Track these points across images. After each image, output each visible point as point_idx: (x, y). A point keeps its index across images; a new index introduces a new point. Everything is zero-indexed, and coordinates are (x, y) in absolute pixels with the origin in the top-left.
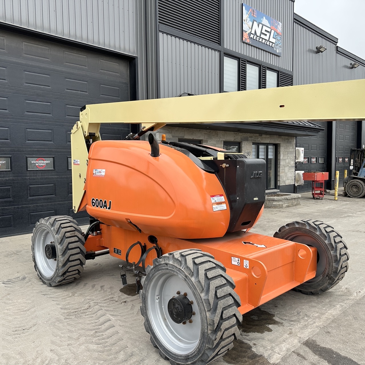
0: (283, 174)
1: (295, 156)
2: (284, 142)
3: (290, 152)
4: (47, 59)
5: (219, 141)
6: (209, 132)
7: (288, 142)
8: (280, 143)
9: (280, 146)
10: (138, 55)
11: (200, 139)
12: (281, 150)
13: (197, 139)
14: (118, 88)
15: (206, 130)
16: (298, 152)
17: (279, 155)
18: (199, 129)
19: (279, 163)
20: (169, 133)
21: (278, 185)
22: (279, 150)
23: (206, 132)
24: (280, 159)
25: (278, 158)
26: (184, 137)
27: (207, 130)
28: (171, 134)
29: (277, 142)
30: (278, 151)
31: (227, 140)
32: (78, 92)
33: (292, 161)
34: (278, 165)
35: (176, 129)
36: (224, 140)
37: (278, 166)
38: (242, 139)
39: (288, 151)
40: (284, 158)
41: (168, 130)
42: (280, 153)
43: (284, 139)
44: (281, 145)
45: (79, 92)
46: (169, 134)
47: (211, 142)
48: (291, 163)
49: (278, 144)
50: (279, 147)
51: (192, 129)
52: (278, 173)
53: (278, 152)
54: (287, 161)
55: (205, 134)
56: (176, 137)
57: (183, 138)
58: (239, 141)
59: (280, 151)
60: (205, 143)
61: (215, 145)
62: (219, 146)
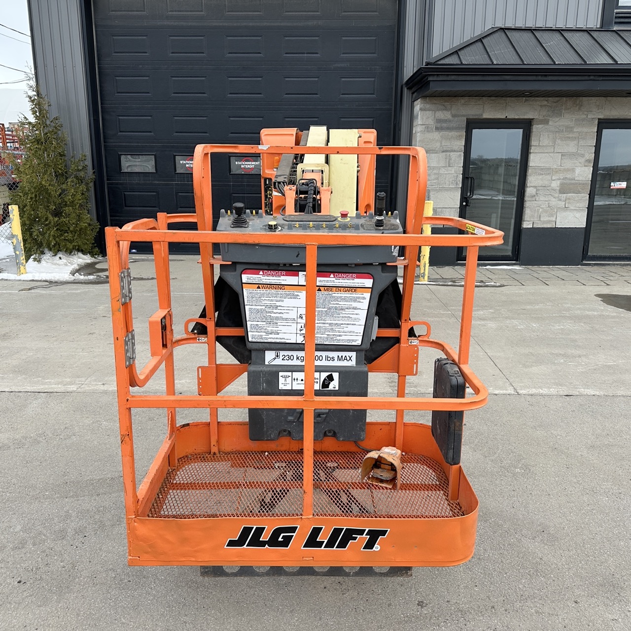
4: (258, 13)
5: (583, 120)
6: (555, 102)
11: (526, 117)
13: (517, 117)
14: (375, 38)
15: (546, 99)
18: (524, 98)
20: (446, 109)
23: (546, 103)
26: (482, 115)
27: (550, 98)
28: (450, 112)
31: (612, 117)
32: (303, 55)
35: (463, 101)
36: (601, 117)
41: (444, 105)
45: (305, 55)
46: (444, 112)
47: (557, 124)
51: (504, 98)
55: (541, 106)
56: (464, 116)
57: (480, 117)
60: (540, 126)
61: (572, 127)
62: (585, 130)
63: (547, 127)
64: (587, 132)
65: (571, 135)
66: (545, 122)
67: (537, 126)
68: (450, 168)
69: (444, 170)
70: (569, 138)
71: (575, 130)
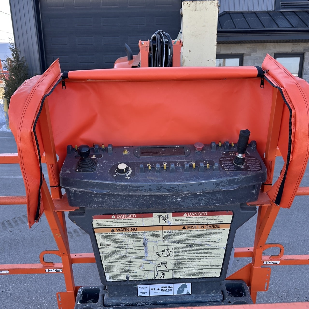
6: (254, 46)
11: (240, 53)
13: (236, 53)
18: (239, 44)
23: (249, 46)
26: (220, 52)
27: (251, 44)
31: (280, 52)
38: (305, 50)
45: (139, 25)
47: (255, 55)
51: (230, 44)
55: (247, 48)
58: (300, 52)
61: (262, 57)
63: (250, 57)
67: (246, 57)
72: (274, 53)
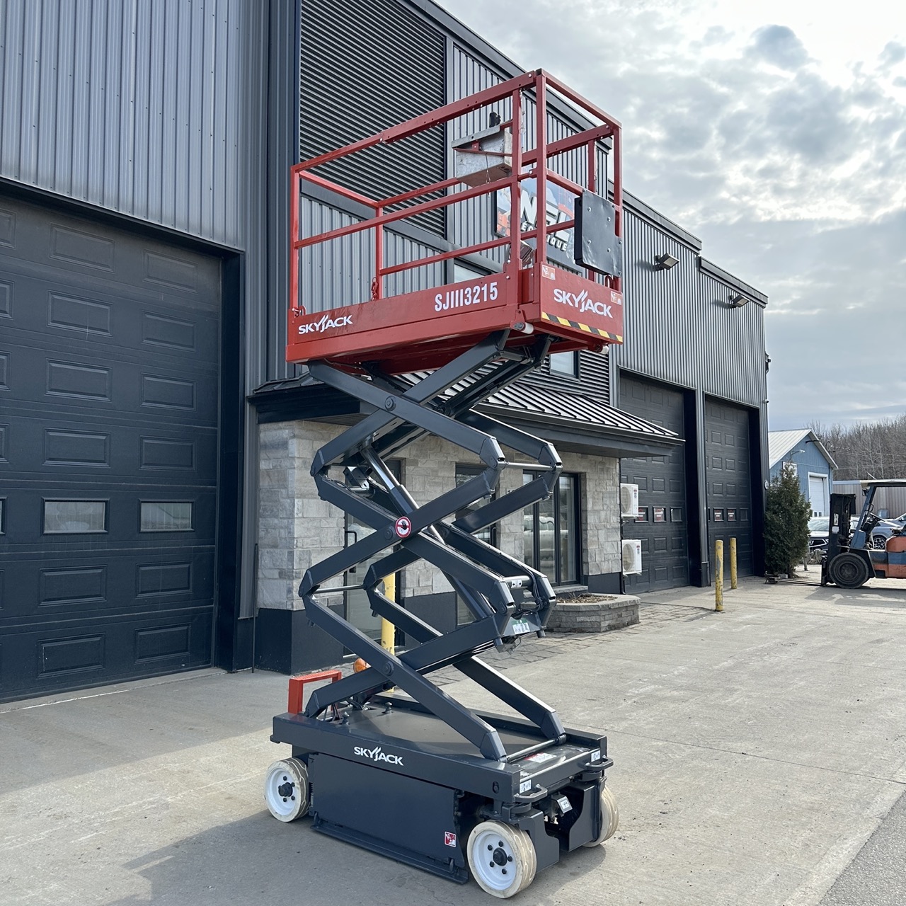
0: (594, 547)
1: (620, 504)
2: (594, 470)
3: (609, 493)
4: (6, 244)
5: (444, 463)
6: (421, 441)
7: (602, 470)
8: (585, 473)
9: (585, 479)
10: (246, 248)
11: (398, 456)
12: (588, 489)
14: (192, 325)
16: (627, 495)
17: (583, 500)
19: (584, 521)
20: (323, 439)
21: (585, 573)
22: (583, 488)
24: (586, 511)
25: (583, 508)
29: (579, 469)
30: (582, 490)
31: (464, 462)
32: (83, 330)
33: (613, 515)
34: (583, 525)
36: (457, 461)
37: (583, 527)
39: (604, 490)
40: (596, 508)
41: (321, 433)
42: (586, 495)
43: (593, 462)
44: (587, 477)
45: (88, 330)
47: (424, 466)
48: (612, 521)
49: (581, 473)
50: (582, 482)
52: (584, 544)
53: (582, 494)
54: (603, 514)
59: (586, 490)
60: (412, 468)
61: (437, 471)
62: (446, 474)
63: (417, 469)
64: (448, 477)
65: (437, 480)
66: (415, 463)
67: (409, 468)
68: (330, 520)
69: (325, 522)
70: (435, 482)
71: (439, 474)
72: (456, 463)
